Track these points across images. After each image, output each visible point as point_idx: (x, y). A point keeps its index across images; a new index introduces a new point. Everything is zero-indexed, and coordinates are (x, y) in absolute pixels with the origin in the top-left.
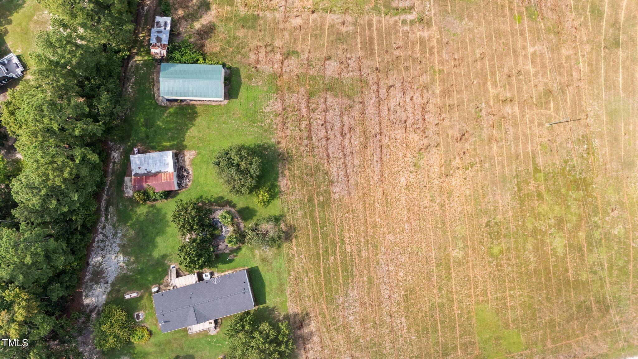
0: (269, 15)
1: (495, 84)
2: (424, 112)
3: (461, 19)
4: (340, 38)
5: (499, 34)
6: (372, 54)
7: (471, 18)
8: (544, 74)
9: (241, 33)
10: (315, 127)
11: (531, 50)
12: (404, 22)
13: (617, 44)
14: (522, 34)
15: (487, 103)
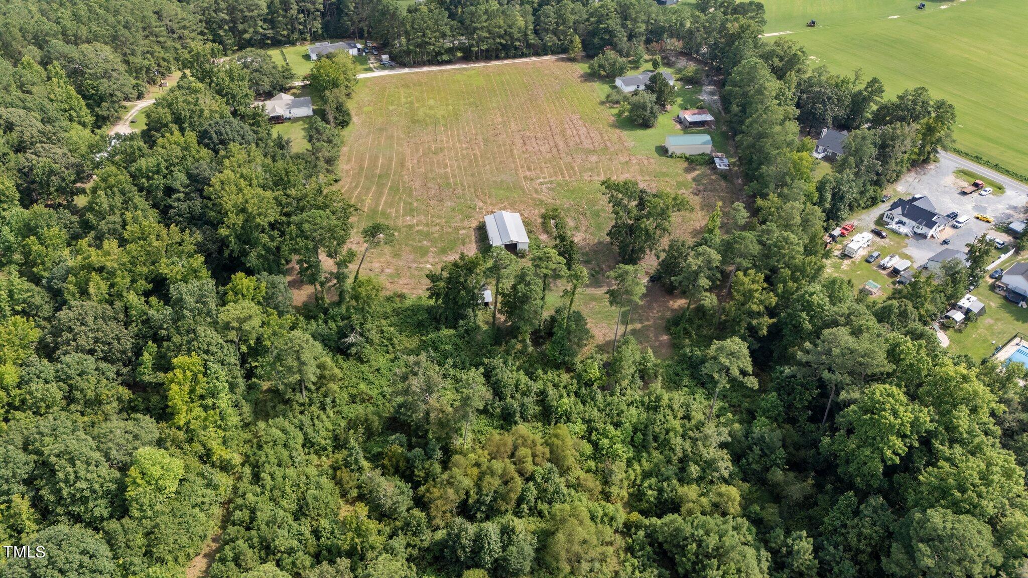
0: (647, 178)
1: (475, 155)
2: (525, 143)
3: (502, 182)
4: (592, 170)
5: (473, 175)
6: (566, 165)
7: (495, 182)
8: (438, 161)
9: (664, 170)
10: (599, 137)
11: (449, 170)
12: (544, 178)
13: (380, 176)
14: (454, 177)
15: (479, 148)
